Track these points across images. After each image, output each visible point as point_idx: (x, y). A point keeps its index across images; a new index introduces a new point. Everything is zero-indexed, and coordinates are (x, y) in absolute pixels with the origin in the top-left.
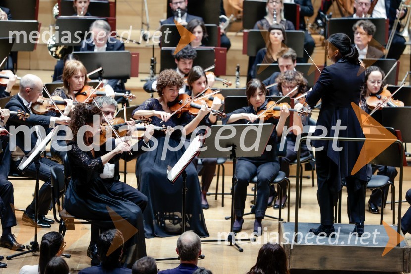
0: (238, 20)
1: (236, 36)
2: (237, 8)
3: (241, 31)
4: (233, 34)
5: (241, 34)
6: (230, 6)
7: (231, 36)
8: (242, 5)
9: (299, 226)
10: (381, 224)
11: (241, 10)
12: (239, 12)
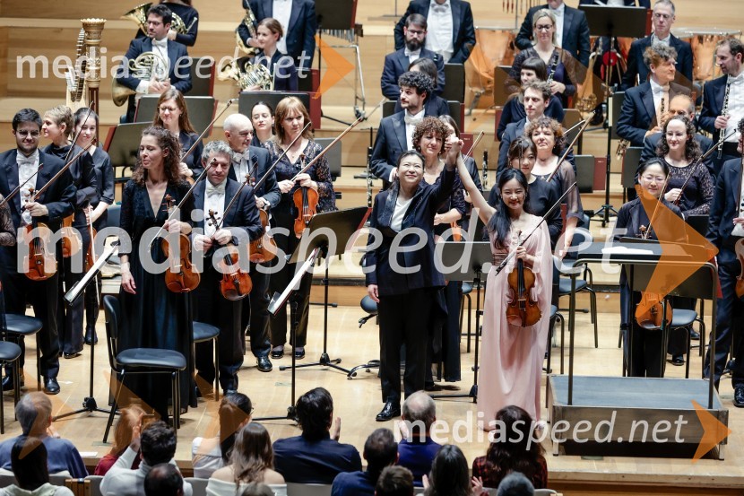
0: (488, 93)
1: (485, 114)
2: (486, 75)
3: (491, 108)
4: (482, 111)
5: (493, 111)
6: (476, 74)
7: (478, 114)
8: (493, 72)
9: (574, 380)
10: (687, 377)
11: (492, 79)
12: (489, 82)
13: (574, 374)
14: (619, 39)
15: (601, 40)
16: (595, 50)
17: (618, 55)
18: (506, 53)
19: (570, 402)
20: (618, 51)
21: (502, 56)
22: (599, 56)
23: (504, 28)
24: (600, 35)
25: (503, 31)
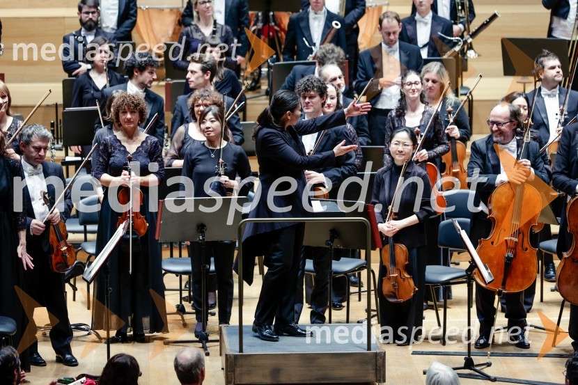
13: (244, 324)
14: (276, 13)
15: (260, 14)
16: (255, 25)
17: (276, 28)
18: (175, 29)
19: (241, 350)
20: (276, 25)
21: (170, 32)
22: (259, 30)
23: (171, 6)
24: (260, 11)
25: (171, 10)
